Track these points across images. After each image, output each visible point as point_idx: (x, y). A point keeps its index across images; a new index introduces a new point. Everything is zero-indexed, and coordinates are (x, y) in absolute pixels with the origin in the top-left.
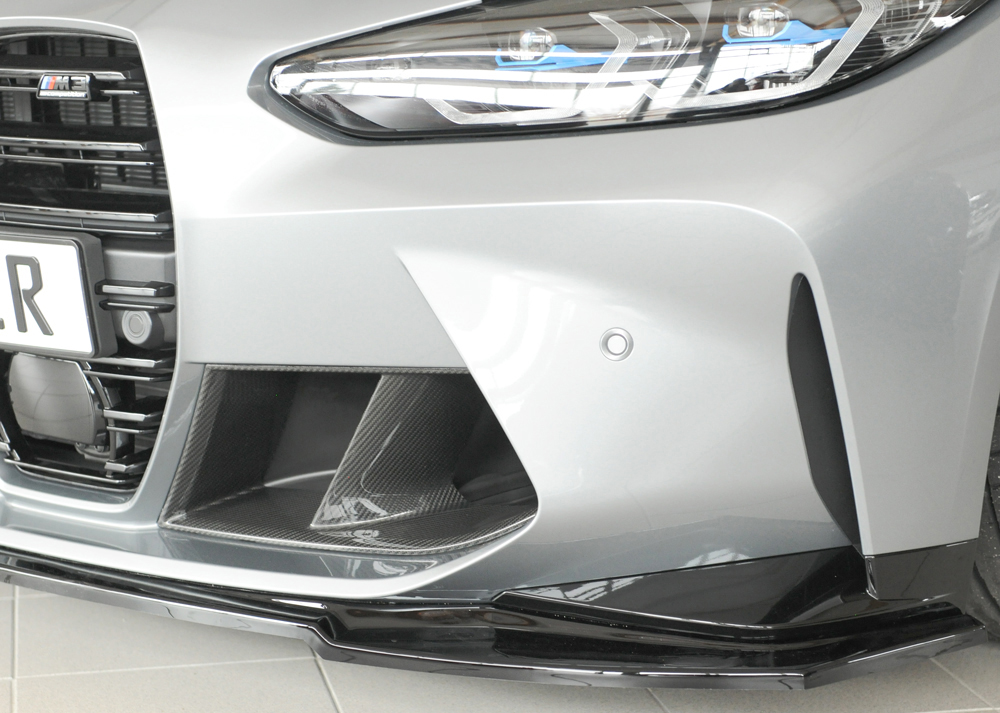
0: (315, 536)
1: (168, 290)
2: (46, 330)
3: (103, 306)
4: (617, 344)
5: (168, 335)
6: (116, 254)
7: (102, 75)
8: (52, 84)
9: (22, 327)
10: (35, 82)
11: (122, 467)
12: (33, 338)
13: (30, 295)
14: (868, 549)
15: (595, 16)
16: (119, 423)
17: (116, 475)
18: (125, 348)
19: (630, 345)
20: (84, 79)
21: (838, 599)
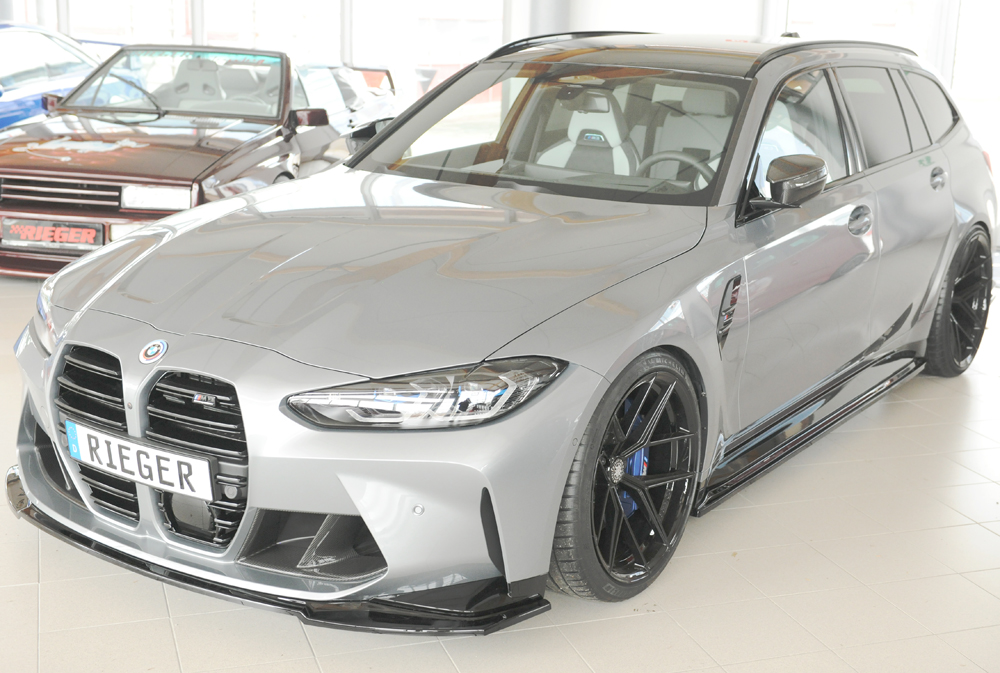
0: (299, 570)
1: (245, 479)
2: (193, 490)
3: (217, 483)
4: (418, 510)
5: (243, 495)
6: (221, 463)
7: (219, 397)
8: (198, 398)
9: (182, 486)
10: (193, 395)
11: (220, 540)
12: (187, 491)
13: (186, 477)
14: (509, 581)
15: (411, 384)
16: (220, 524)
17: (218, 543)
18: (225, 498)
19: (423, 510)
20: (212, 398)
21: (498, 595)
